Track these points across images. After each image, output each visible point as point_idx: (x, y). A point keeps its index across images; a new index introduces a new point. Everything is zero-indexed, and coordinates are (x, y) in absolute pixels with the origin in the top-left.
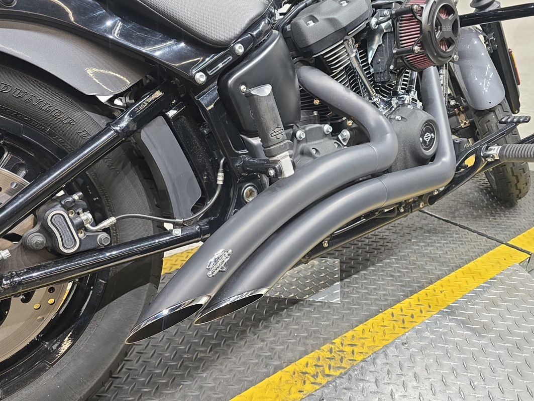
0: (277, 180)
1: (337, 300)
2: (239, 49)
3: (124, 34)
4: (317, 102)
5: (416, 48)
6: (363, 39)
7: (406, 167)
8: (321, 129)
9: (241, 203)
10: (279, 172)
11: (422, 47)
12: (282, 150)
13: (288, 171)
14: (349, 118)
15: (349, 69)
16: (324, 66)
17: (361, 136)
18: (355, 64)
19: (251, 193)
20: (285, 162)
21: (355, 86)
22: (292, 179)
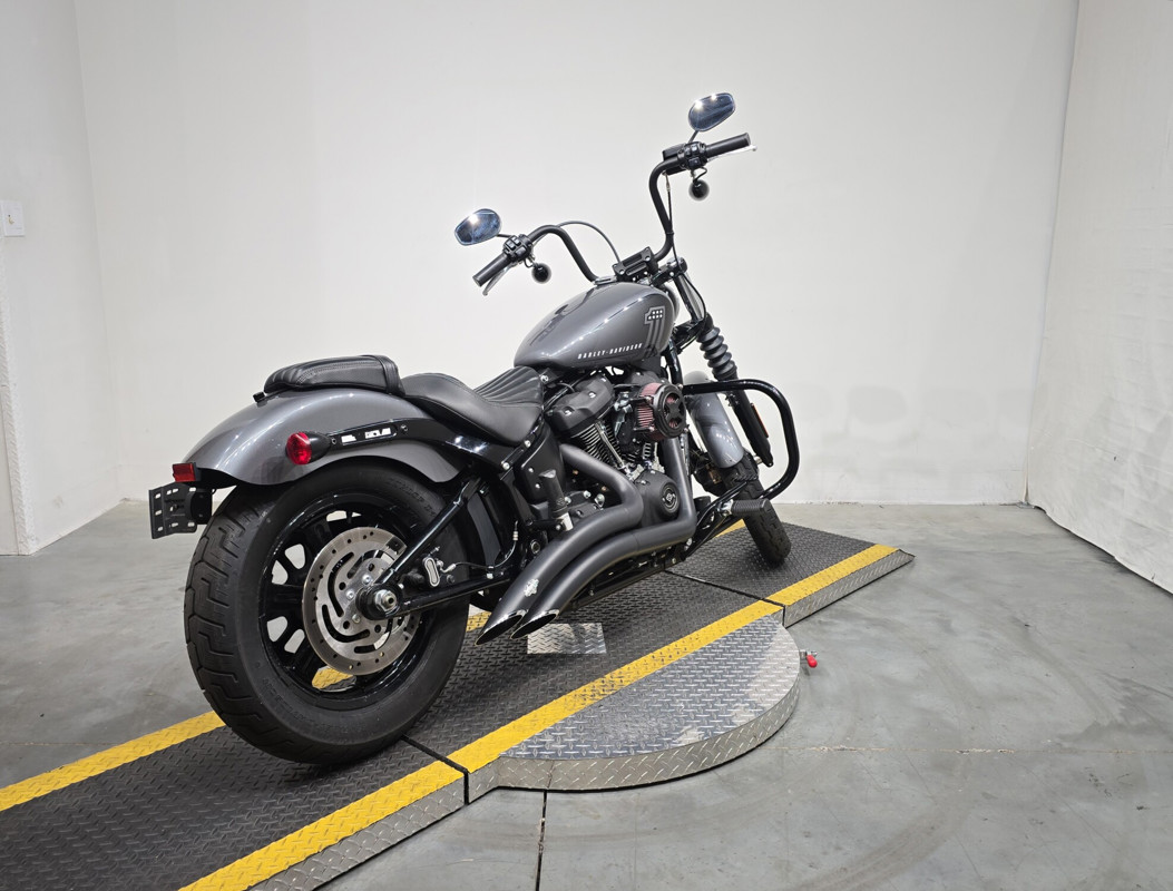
0: (563, 534)
1: (604, 651)
2: (528, 444)
3: (462, 443)
4: (576, 472)
5: (652, 429)
6: (610, 418)
7: (654, 523)
8: (582, 495)
9: (530, 557)
10: (563, 527)
11: (656, 427)
12: (564, 512)
13: (569, 526)
14: (604, 485)
15: (601, 443)
16: (581, 444)
17: (614, 498)
18: (605, 439)
19: (535, 548)
20: (566, 520)
21: (608, 459)
22: (572, 532)
